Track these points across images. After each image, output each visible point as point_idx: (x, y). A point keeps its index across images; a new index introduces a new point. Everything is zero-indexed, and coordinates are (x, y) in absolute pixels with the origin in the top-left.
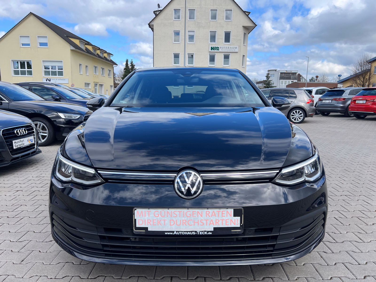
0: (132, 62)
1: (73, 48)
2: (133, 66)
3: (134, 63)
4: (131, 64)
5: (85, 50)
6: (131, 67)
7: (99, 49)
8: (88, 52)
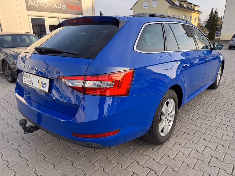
0: (216, 10)
1: (170, 5)
2: (216, 12)
3: (217, 11)
4: (215, 11)
5: (179, 6)
6: (214, 14)
7: (190, 3)
8: (181, 6)
